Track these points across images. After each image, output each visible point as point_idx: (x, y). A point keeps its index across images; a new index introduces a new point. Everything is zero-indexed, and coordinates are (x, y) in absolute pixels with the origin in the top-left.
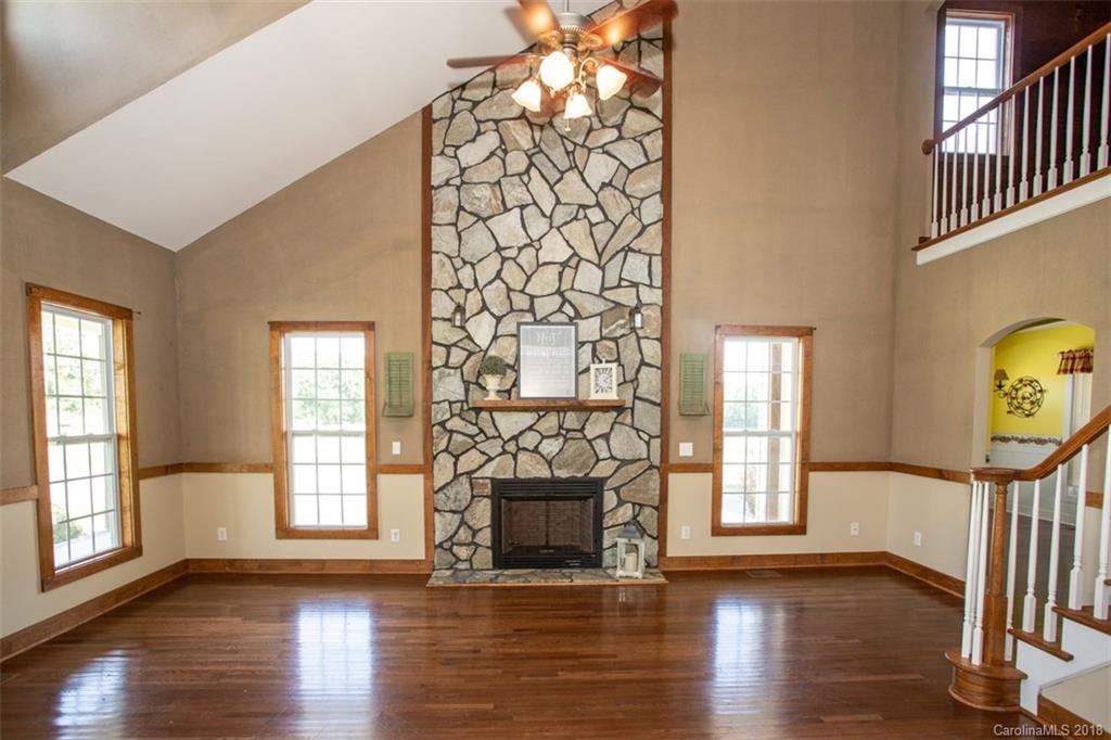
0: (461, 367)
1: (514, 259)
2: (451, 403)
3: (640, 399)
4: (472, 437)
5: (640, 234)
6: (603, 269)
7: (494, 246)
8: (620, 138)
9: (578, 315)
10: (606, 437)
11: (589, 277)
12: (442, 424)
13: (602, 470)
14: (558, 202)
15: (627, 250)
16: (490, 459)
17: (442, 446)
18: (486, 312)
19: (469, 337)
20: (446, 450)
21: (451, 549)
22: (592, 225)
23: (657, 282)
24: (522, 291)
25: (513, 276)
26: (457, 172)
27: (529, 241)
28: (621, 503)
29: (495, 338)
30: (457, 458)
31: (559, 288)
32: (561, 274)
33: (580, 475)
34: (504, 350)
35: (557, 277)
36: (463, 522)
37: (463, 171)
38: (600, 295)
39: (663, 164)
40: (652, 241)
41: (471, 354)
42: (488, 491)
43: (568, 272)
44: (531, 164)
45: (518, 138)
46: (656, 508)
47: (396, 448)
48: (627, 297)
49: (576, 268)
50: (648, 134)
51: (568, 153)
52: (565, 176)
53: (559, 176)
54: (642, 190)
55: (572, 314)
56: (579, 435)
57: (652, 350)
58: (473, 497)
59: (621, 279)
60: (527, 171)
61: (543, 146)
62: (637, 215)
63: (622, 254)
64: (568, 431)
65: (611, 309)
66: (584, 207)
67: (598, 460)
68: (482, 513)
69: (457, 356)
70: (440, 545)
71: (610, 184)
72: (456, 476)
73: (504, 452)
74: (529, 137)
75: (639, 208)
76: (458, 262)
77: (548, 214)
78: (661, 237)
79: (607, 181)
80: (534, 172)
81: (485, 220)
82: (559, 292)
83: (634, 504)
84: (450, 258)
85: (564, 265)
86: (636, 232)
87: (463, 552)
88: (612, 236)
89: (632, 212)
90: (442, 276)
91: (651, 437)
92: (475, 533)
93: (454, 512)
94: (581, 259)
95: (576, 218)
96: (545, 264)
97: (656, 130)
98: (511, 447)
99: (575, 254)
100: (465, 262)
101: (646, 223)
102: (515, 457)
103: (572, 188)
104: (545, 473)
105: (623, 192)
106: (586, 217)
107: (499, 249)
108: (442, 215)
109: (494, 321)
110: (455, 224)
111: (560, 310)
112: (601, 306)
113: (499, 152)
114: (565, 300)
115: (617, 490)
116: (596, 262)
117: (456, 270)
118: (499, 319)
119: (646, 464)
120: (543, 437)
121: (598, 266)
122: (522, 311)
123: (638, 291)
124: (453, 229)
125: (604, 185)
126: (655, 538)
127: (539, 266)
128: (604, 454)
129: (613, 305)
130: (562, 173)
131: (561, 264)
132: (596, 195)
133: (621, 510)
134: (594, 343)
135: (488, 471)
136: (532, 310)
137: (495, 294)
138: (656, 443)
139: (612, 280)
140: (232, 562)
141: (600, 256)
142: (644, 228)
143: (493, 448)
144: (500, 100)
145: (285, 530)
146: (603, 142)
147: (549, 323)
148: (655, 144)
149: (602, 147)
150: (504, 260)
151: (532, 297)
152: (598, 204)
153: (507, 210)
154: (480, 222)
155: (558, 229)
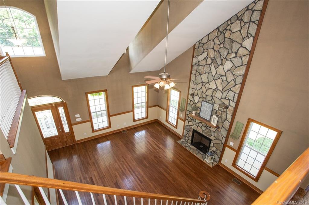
0: (192, 105)
1: (205, 85)
2: (189, 111)
3: (223, 127)
4: (192, 119)
5: (234, 86)
6: (222, 93)
7: (201, 81)
8: (236, 57)
9: (215, 103)
10: (214, 132)
11: (218, 94)
12: (188, 115)
13: (212, 138)
14: (216, 73)
15: (230, 90)
16: (193, 125)
17: (187, 119)
18: (197, 96)
19: (194, 100)
20: (187, 120)
21: (185, 137)
22: (223, 81)
23: (235, 100)
24: (205, 93)
25: (204, 89)
26: (198, 62)
27: (208, 82)
28: (214, 146)
29: (198, 102)
30: (189, 122)
31: (212, 95)
32: (213, 92)
33: (207, 136)
34: (199, 105)
35: (212, 92)
36: (188, 134)
37: (199, 62)
38: (220, 100)
39: (247, 66)
40: (237, 89)
41: (194, 103)
42: (192, 130)
43: (215, 92)
44: (212, 62)
45: (211, 54)
46: (221, 152)
47: (181, 115)
48: (226, 102)
49: (217, 91)
50: (245, 56)
51: (221, 60)
52: (219, 66)
53: (218, 66)
54: (237, 73)
55: (214, 102)
56: (209, 129)
57: (229, 117)
58: (190, 130)
59: (226, 97)
60: (211, 64)
61: (216, 57)
62: (235, 81)
63: (228, 91)
64: (208, 127)
65: (222, 104)
66: (222, 76)
67: (211, 136)
68: (191, 134)
69: (192, 103)
70: (184, 135)
71: (230, 70)
72: (188, 125)
73: (196, 125)
74: (213, 54)
75: (236, 79)
76: (195, 83)
77: (213, 76)
78: (240, 89)
79: (229, 69)
80: (212, 64)
81: (201, 75)
82: (212, 96)
83: (216, 148)
84: (193, 82)
85: (214, 90)
86: (233, 86)
87: (187, 139)
88: (226, 85)
89: (234, 80)
90: (192, 86)
91: (224, 137)
92: (189, 136)
93: (187, 131)
94: (218, 89)
95: (219, 78)
96: (210, 88)
97: (247, 55)
98: (197, 124)
99: (217, 88)
100: (196, 84)
101: (236, 84)
102: (197, 127)
103: (220, 70)
104: (202, 133)
105: (232, 73)
106: (222, 79)
107: (202, 82)
108: (194, 72)
109: (199, 98)
110: (195, 74)
111: (211, 100)
112: (220, 102)
113: (206, 58)
114: (213, 98)
115: (214, 144)
116: (222, 91)
117: (194, 85)
118: (200, 98)
119: (221, 142)
120: (203, 126)
121: (221, 92)
122: (204, 98)
123: (229, 102)
124: (195, 75)
125: (228, 71)
126: (219, 158)
127: (209, 88)
128: (213, 135)
129: (223, 103)
130: (219, 65)
131: (214, 89)
132: (225, 73)
133: (213, 148)
134: (217, 110)
135: (193, 127)
136: (206, 98)
137: (199, 93)
138: (224, 139)
139: (224, 97)
140: (161, 122)
141: (223, 89)
142: (236, 85)
143: (194, 123)
144: (208, 44)
145: (167, 120)
146: (231, 57)
147: (208, 103)
148: (246, 59)
149: (230, 59)
150: (203, 85)
151: (207, 95)
152: (225, 76)
153: (205, 73)
154: (200, 75)
155: (215, 80)
